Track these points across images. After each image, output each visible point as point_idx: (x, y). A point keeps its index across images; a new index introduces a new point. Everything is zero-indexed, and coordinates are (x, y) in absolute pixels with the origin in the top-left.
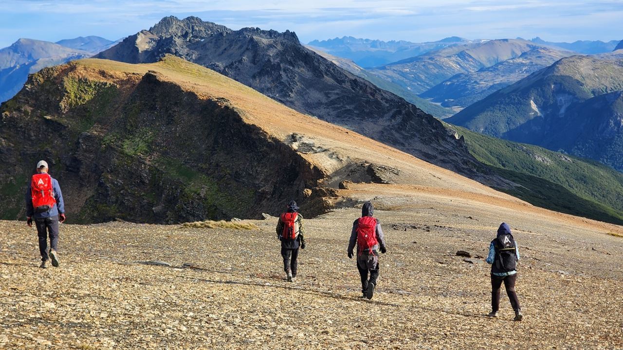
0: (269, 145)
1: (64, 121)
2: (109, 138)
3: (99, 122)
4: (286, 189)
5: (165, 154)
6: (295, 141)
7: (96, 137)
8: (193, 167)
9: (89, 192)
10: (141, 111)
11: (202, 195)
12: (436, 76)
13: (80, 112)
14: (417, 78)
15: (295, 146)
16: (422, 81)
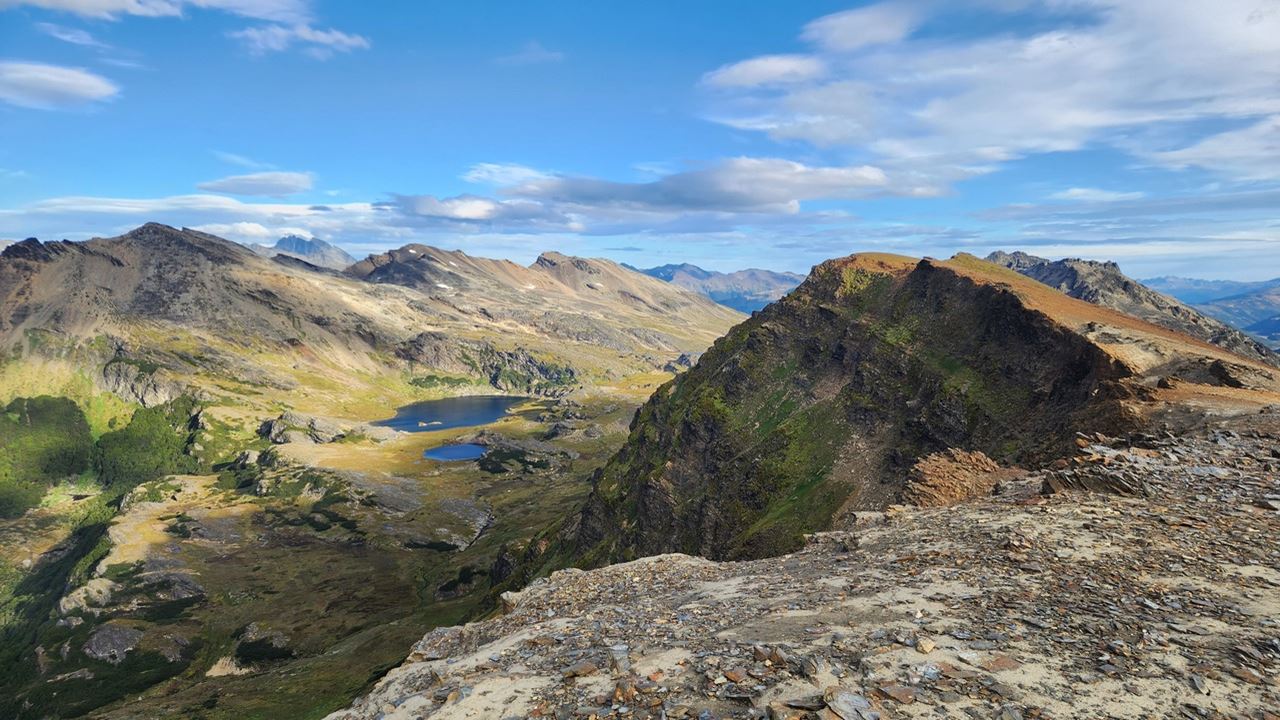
0: (1055, 336)
1: (836, 309)
2: (875, 327)
3: (870, 311)
4: (1069, 391)
5: (929, 343)
6: (1093, 330)
7: (864, 325)
8: (958, 359)
9: (847, 380)
10: (911, 298)
11: (963, 391)
12: (1263, 312)
13: (855, 301)
14: (1242, 314)
15: (1091, 337)
16: (1247, 316)
